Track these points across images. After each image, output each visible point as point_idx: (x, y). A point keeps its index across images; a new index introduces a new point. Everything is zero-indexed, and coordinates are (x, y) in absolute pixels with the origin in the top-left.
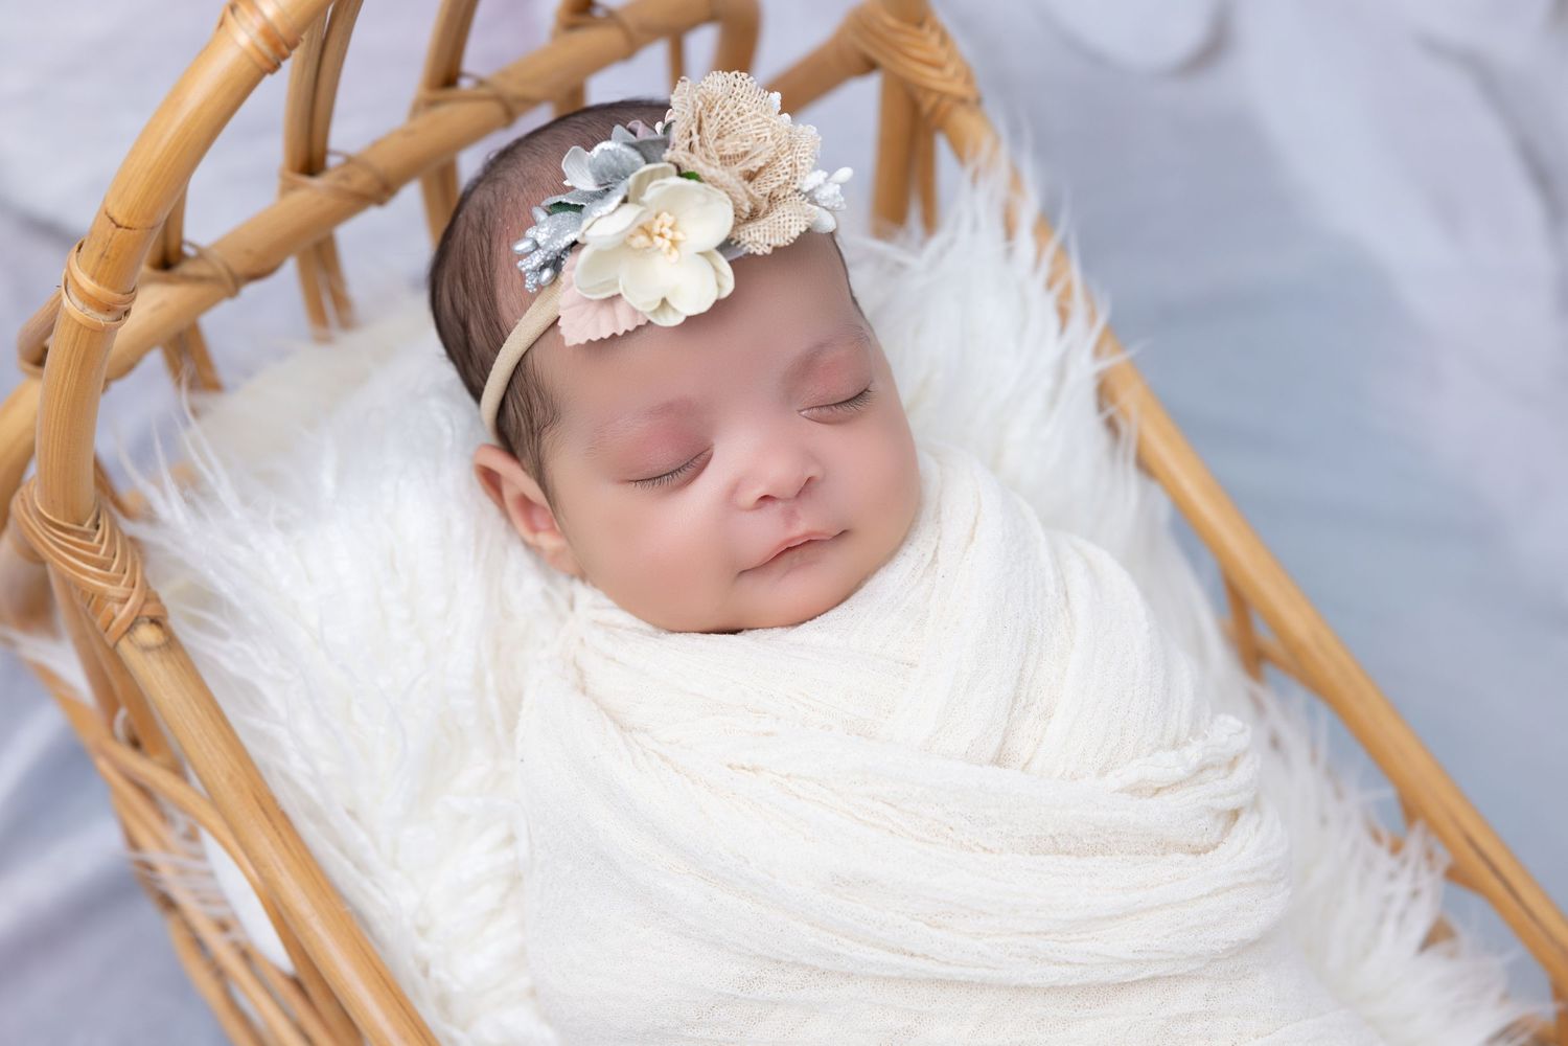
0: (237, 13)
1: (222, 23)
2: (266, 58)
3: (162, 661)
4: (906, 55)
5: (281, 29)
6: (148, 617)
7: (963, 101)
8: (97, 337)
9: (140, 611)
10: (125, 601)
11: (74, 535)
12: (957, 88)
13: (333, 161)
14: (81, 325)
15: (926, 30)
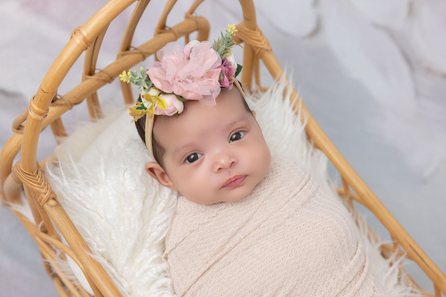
0: (76, 34)
1: (72, 37)
2: (84, 46)
3: (56, 210)
4: (251, 38)
5: (88, 39)
6: (52, 197)
7: (267, 50)
8: (38, 121)
9: (50, 196)
10: (45, 194)
11: (31, 176)
12: (265, 47)
13: (96, 71)
14: (34, 119)
15: (256, 31)
